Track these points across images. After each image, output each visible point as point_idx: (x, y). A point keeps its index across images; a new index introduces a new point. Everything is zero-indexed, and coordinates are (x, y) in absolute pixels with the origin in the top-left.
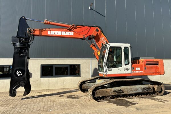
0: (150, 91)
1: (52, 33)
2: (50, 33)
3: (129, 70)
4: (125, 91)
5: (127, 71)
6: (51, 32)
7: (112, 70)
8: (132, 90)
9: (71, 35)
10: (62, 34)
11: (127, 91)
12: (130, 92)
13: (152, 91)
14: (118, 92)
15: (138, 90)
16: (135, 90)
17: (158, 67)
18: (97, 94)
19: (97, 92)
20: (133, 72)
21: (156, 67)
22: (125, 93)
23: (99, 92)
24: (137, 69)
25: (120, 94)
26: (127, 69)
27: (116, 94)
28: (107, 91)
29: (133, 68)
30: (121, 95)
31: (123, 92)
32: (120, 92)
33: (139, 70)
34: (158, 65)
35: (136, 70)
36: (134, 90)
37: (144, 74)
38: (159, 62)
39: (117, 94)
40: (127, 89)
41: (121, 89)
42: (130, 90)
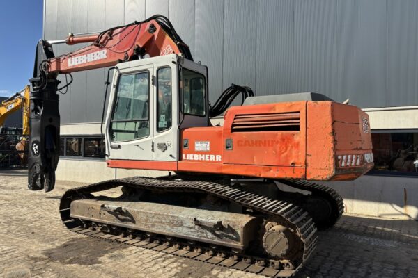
0: (234, 244)
1: (74, 61)
3: (169, 148)
4: (137, 218)
5: (160, 151)
7: (119, 147)
8: (161, 223)
9: (102, 57)
10: (88, 61)
11: (146, 221)
12: (153, 225)
13: (240, 244)
14: (120, 216)
15: (181, 225)
16: (171, 223)
17: (296, 138)
18: (74, 211)
19: (74, 206)
21: (283, 140)
22: (138, 226)
23: (78, 207)
24: (199, 146)
25: (125, 224)
26: (163, 147)
27: (114, 221)
28: (94, 207)
29: (184, 143)
30: (129, 228)
31: (133, 220)
32: (124, 217)
33: (208, 149)
34: (297, 128)
35: (197, 149)
36: (169, 224)
37: (221, 167)
38: (302, 115)
39: (117, 222)
41: (127, 211)
42: (154, 220)
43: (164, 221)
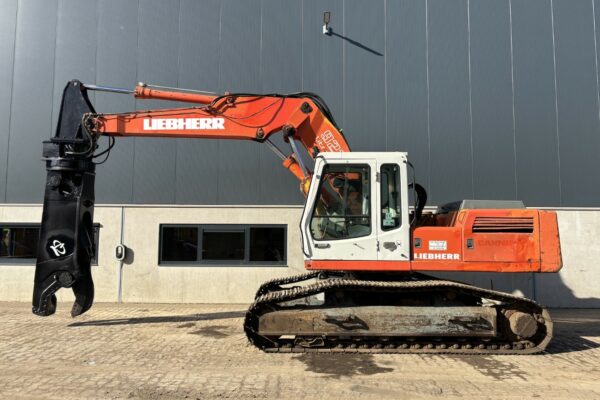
0: (486, 333)
1: (158, 125)
2: (150, 125)
3: (399, 247)
4: (372, 322)
5: (388, 250)
6: (154, 121)
7: (328, 246)
8: (404, 324)
9: (215, 127)
10: (188, 128)
11: (384, 325)
12: (394, 328)
13: (493, 333)
14: (345, 324)
15: (429, 324)
16: (417, 324)
17: (531, 239)
18: (265, 327)
19: (264, 321)
20: (415, 256)
21: (520, 240)
22: (372, 331)
23: (273, 321)
24: (433, 245)
25: (353, 332)
26: (391, 246)
27: (336, 331)
28: (303, 318)
29: (415, 242)
30: (358, 337)
31: (365, 326)
32: (352, 325)
33: (445, 248)
34: (531, 231)
35: (431, 248)
36: (414, 325)
37: (463, 266)
38: (535, 220)
39: (340, 331)
40: (380, 317)
41: (356, 317)
42: (394, 323)
43: (407, 322)
